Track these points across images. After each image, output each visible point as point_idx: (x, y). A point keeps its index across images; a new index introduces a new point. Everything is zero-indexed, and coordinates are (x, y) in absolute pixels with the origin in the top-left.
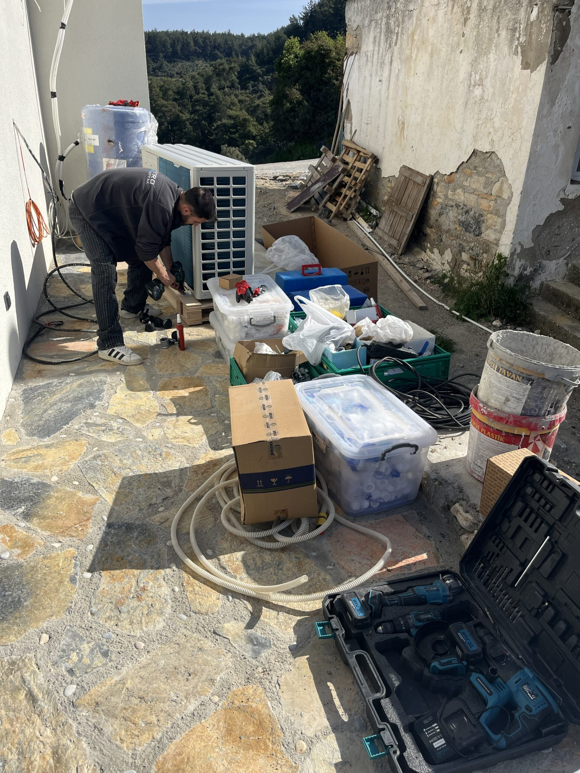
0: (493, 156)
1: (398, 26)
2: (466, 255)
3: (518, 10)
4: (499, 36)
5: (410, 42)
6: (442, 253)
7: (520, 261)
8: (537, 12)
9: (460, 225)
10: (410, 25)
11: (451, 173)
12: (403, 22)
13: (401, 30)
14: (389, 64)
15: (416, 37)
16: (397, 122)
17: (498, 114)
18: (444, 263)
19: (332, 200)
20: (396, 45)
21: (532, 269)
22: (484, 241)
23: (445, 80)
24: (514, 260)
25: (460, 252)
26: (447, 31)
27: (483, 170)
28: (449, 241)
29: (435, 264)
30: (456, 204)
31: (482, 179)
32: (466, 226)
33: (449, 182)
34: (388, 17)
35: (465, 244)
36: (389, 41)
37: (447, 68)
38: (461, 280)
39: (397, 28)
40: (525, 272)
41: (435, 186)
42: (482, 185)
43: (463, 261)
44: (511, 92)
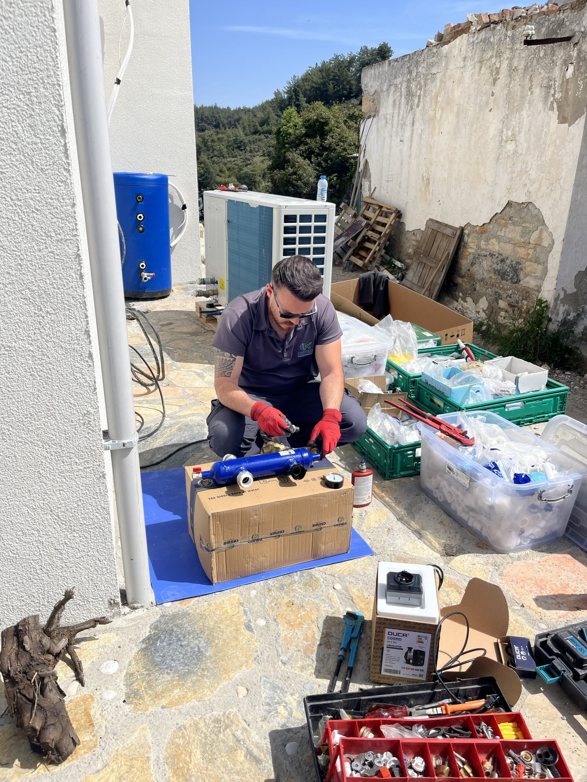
0: (530, 206)
1: (420, 89)
2: (504, 303)
3: (553, 69)
4: (532, 93)
5: (433, 103)
6: (476, 302)
7: (564, 306)
8: (573, 70)
9: (495, 273)
10: (434, 87)
11: (484, 224)
12: (425, 85)
13: (424, 93)
14: (411, 125)
15: (440, 99)
16: (421, 178)
17: (534, 166)
18: (479, 312)
19: (355, 253)
20: (418, 106)
21: (575, 314)
22: (523, 288)
23: (473, 137)
24: (558, 306)
25: (497, 300)
26: (475, 91)
27: (519, 220)
28: (484, 290)
29: (469, 312)
30: (490, 254)
31: (519, 229)
32: (502, 275)
33: (482, 233)
34: (409, 81)
35: (501, 292)
36: (410, 104)
37: (475, 126)
38: (500, 327)
39: (419, 91)
40: (569, 317)
41: (466, 238)
42: (518, 235)
43: (500, 308)
44: (547, 146)
